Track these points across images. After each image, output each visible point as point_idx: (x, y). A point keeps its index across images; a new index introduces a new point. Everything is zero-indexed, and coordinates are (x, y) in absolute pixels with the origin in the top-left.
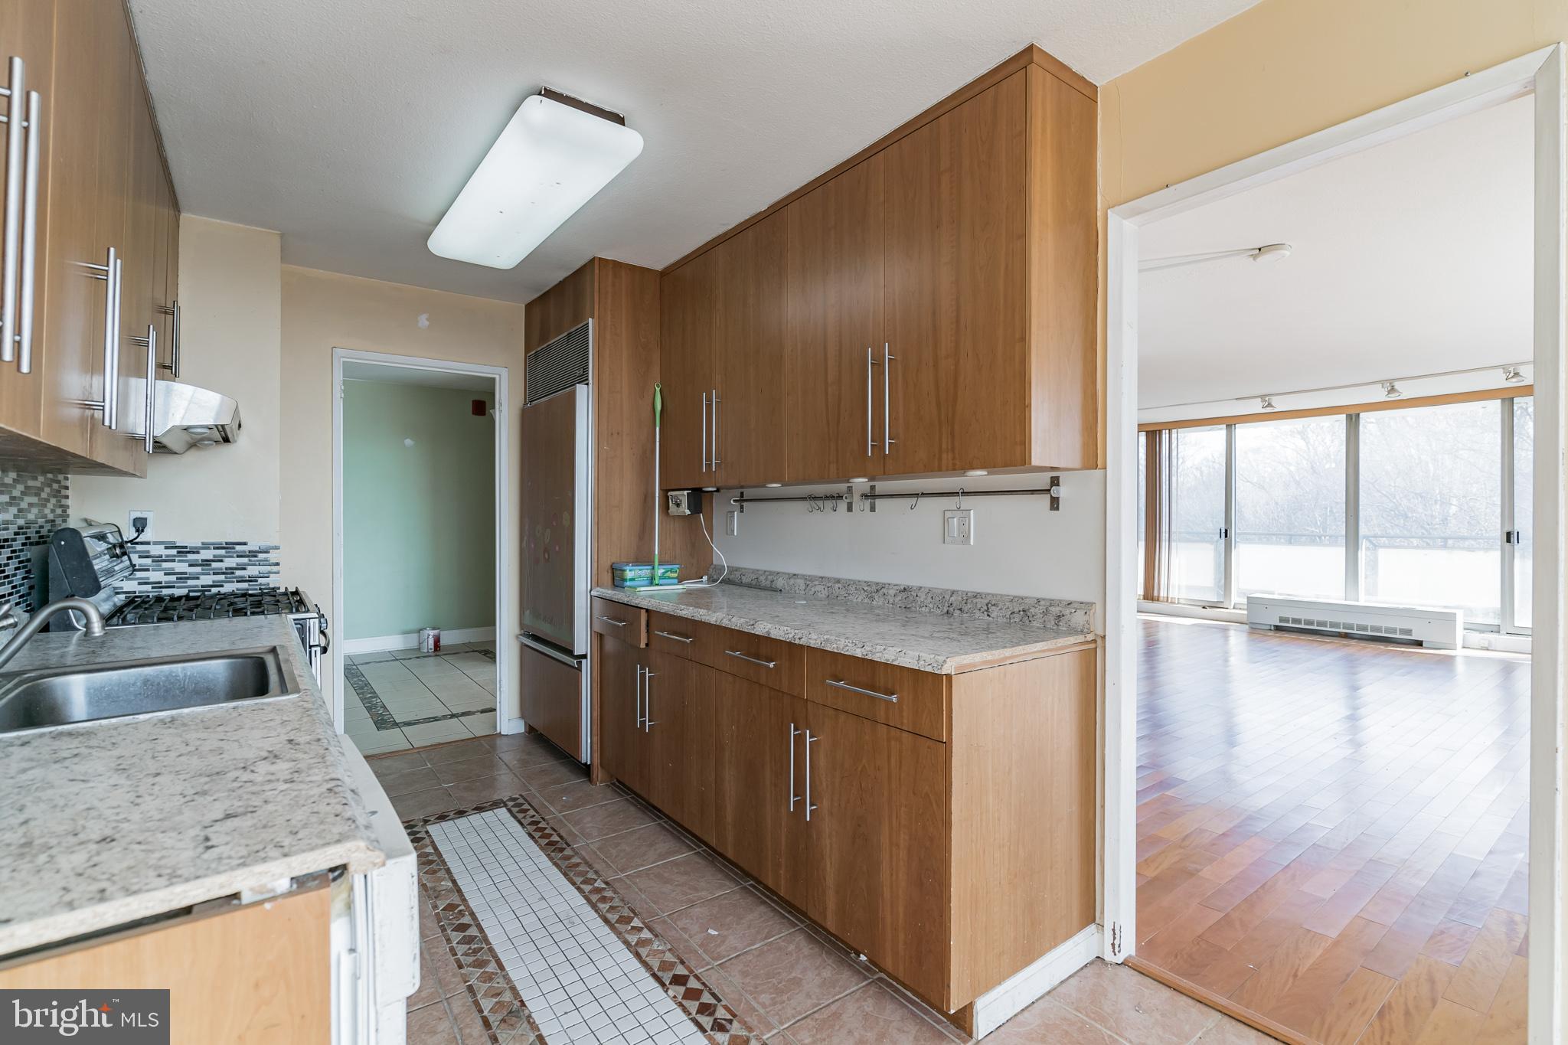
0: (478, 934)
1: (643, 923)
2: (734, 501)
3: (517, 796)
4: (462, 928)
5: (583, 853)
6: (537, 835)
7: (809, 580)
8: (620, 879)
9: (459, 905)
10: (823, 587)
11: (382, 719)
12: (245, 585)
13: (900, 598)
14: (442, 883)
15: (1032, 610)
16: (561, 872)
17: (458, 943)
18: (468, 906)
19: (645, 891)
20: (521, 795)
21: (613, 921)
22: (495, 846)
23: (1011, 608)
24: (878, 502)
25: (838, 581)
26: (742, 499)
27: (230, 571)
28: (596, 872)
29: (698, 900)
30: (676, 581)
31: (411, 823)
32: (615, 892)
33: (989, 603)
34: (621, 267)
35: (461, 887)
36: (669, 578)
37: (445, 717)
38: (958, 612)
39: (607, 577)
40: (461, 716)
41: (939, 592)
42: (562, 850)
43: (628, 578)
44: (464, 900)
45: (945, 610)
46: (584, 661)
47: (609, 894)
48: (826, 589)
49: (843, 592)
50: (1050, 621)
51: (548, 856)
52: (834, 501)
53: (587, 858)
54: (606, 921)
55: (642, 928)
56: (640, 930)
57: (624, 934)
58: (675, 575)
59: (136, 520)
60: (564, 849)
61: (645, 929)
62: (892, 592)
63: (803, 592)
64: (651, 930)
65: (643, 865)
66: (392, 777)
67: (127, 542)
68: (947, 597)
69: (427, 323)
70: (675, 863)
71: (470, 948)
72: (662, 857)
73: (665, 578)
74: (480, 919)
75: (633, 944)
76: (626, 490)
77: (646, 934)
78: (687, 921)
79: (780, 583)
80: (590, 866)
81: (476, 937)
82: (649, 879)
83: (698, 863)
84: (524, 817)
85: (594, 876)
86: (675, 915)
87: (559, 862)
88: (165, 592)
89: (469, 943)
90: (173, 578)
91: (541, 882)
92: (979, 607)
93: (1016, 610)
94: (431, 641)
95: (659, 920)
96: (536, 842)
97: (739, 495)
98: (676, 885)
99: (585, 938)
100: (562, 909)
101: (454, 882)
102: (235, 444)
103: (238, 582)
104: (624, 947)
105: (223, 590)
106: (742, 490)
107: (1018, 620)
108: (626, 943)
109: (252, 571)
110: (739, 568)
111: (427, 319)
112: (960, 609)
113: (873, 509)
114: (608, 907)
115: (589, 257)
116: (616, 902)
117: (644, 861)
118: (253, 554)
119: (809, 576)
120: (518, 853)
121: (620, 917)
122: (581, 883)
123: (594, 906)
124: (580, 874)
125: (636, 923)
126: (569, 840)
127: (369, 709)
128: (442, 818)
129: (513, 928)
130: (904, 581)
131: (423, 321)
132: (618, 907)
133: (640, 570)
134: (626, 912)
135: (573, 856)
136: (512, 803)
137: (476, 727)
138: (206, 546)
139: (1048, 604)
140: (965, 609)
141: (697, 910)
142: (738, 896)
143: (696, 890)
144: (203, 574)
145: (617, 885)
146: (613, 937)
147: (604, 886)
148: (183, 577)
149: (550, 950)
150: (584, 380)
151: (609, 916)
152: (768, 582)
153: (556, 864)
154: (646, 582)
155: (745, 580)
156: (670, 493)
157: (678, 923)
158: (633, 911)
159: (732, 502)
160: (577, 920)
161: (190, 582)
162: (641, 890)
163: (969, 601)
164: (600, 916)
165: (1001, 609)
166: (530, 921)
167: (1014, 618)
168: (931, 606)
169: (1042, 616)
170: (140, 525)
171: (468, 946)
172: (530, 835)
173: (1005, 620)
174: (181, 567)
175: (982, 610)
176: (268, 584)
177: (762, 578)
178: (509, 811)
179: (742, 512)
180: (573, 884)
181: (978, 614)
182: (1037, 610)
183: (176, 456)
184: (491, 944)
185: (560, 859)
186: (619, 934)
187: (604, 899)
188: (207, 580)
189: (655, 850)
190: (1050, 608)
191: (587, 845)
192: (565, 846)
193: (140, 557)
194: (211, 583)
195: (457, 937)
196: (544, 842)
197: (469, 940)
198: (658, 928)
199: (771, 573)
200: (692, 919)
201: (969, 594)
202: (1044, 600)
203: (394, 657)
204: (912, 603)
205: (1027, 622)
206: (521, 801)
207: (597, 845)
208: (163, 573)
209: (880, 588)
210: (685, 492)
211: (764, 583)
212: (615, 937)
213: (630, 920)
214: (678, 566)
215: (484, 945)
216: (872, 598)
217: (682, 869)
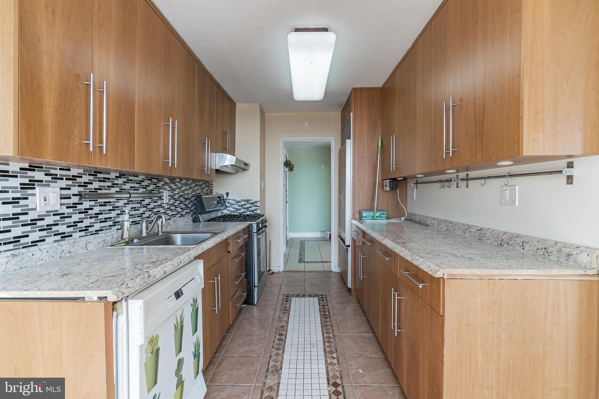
0: (284, 339)
1: (337, 356)
2: (413, 184)
3: (324, 294)
4: (281, 335)
5: (333, 322)
6: (322, 310)
7: (440, 221)
8: (340, 336)
9: (285, 327)
10: (445, 225)
11: (302, 259)
12: (251, 213)
13: (477, 234)
14: (285, 318)
15: (551, 249)
16: (321, 326)
17: (277, 339)
18: (287, 328)
19: (345, 344)
20: (325, 295)
21: (327, 351)
22: (307, 310)
23: (537, 246)
24: (470, 182)
25: (451, 223)
26: (417, 183)
27: (248, 208)
28: (333, 330)
29: (364, 355)
30: (386, 219)
31: (289, 295)
32: (335, 340)
33: (523, 241)
34: (363, 90)
35: (289, 321)
36: (382, 217)
37: (319, 262)
38: (506, 245)
39: (357, 216)
40: (324, 262)
41: (498, 232)
42: (327, 318)
43: (364, 216)
44: (287, 326)
45: (499, 243)
46: (349, 248)
47: (332, 340)
48: (446, 226)
49: (452, 228)
50: (562, 257)
51: (321, 319)
52: (449, 183)
53: (333, 324)
54: (325, 350)
55: (335, 358)
56: (334, 358)
57: (328, 358)
58: (385, 216)
59: (226, 193)
60: (328, 318)
61: (336, 359)
62: (474, 230)
63: (437, 227)
64: (338, 360)
65: (351, 333)
66: (293, 279)
67: (225, 199)
68: (501, 236)
69: (307, 125)
70: (364, 337)
71: (279, 343)
72: (360, 332)
73: (380, 217)
74: (287, 334)
75: (328, 363)
76: (366, 181)
77: (335, 361)
78: (354, 362)
79: (428, 222)
80: (332, 327)
81: (283, 339)
82: (350, 340)
83: (373, 340)
84: (322, 303)
85: (331, 332)
86: (350, 358)
87: (323, 322)
88: (233, 213)
89: (279, 341)
90: (235, 210)
91: (313, 327)
92: (518, 243)
93: (540, 247)
94: (328, 235)
95: (343, 357)
96: (320, 313)
97: (416, 181)
98: (359, 346)
99: (314, 354)
100: (314, 340)
101: (288, 318)
102: (248, 171)
103: (250, 211)
104: (324, 362)
105: (246, 214)
106: (417, 179)
107: (541, 254)
108: (326, 361)
109: (253, 208)
110: (415, 214)
111: (307, 123)
112: (507, 243)
113: (467, 186)
114: (329, 345)
115: (351, 89)
116: (333, 345)
117: (353, 332)
118: (253, 203)
119: (440, 219)
120: (312, 315)
121: (331, 350)
122: (325, 333)
123: (324, 343)
124: (326, 329)
125: (334, 355)
126: (331, 315)
127: (300, 255)
128: (298, 296)
129: (295, 340)
130: (481, 225)
131: (306, 124)
132: (332, 346)
133: (369, 213)
134: (334, 350)
135: (329, 322)
136: (321, 297)
137: (326, 267)
138: (242, 201)
139: (563, 246)
140: (510, 243)
141: (360, 360)
142: (381, 360)
143: (365, 351)
144: (241, 209)
145: (337, 338)
146: (323, 357)
147: (332, 336)
148: (237, 210)
149: (301, 353)
150: (349, 138)
151: (327, 349)
152: (424, 221)
153: (321, 323)
154: (371, 218)
155: (417, 219)
156: (384, 181)
157: (350, 362)
158: (336, 350)
159: (412, 184)
160: (316, 346)
161: (239, 211)
162: (344, 343)
163: (512, 239)
164: (324, 347)
165: (531, 246)
166: (301, 340)
167: (539, 252)
168: (492, 240)
169: (557, 253)
170: (227, 194)
171: (279, 342)
172: (320, 309)
173: (533, 253)
174: (237, 207)
175: (520, 245)
176: (257, 213)
177: (422, 219)
178: (319, 299)
179: (417, 189)
180: (323, 332)
181: (517, 247)
182: (553, 249)
183: (234, 175)
184: (285, 343)
185: (324, 321)
186: (326, 357)
187: (329, 342)
188: (242, 211)
189: (359, 329)
190: (563, 249)
191: (336, 319)
192: (328, 317)
193: (228, 203)
194: (243, 212)
195: (278, 337)
196: (322, 313)
197: (280, 340)
198: (341, 361)
199: (426, 217)
200: (356, 363)
201: (514, 235)
202: (560, 243)
203: (317, 240)
204: (483, 237)
205: (547, 256)
206: (324, 296)
207: (339, 320)
208: (232, 208)
209: (468, 227)
210: (388, 181)
211: (423, 222)
212: (324, 357)
213: (333, 353)
214: (386, 212)
215: (283, 343)
216: (465, 233)
217: (365, 340)
